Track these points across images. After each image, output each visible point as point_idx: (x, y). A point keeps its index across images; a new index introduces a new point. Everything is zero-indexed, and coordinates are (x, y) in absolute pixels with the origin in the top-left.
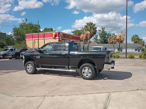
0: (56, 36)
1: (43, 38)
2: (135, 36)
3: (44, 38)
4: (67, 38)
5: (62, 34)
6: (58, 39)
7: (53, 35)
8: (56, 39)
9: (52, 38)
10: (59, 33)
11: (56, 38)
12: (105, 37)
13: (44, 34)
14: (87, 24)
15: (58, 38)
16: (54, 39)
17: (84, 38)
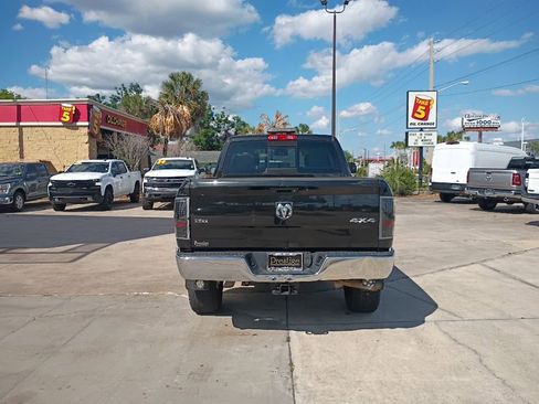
0: (76, 117)
1: (14, 124)
2: (300, 129)
3: (19, 120)
4: (113, 126)
5: (98, 110)
6: (86, 131)
7: (62, 112)
8: (77, 128)
9: (61, 124)
10: (89, 107)
11: (78, 124)
12: (209, 127)
13: (19, 107)
14: (172, 77)
15: (87, 124)
16: (67, 127)
17: (168, 129)
